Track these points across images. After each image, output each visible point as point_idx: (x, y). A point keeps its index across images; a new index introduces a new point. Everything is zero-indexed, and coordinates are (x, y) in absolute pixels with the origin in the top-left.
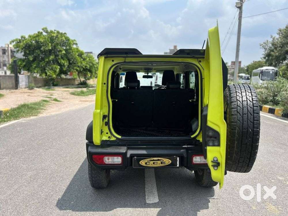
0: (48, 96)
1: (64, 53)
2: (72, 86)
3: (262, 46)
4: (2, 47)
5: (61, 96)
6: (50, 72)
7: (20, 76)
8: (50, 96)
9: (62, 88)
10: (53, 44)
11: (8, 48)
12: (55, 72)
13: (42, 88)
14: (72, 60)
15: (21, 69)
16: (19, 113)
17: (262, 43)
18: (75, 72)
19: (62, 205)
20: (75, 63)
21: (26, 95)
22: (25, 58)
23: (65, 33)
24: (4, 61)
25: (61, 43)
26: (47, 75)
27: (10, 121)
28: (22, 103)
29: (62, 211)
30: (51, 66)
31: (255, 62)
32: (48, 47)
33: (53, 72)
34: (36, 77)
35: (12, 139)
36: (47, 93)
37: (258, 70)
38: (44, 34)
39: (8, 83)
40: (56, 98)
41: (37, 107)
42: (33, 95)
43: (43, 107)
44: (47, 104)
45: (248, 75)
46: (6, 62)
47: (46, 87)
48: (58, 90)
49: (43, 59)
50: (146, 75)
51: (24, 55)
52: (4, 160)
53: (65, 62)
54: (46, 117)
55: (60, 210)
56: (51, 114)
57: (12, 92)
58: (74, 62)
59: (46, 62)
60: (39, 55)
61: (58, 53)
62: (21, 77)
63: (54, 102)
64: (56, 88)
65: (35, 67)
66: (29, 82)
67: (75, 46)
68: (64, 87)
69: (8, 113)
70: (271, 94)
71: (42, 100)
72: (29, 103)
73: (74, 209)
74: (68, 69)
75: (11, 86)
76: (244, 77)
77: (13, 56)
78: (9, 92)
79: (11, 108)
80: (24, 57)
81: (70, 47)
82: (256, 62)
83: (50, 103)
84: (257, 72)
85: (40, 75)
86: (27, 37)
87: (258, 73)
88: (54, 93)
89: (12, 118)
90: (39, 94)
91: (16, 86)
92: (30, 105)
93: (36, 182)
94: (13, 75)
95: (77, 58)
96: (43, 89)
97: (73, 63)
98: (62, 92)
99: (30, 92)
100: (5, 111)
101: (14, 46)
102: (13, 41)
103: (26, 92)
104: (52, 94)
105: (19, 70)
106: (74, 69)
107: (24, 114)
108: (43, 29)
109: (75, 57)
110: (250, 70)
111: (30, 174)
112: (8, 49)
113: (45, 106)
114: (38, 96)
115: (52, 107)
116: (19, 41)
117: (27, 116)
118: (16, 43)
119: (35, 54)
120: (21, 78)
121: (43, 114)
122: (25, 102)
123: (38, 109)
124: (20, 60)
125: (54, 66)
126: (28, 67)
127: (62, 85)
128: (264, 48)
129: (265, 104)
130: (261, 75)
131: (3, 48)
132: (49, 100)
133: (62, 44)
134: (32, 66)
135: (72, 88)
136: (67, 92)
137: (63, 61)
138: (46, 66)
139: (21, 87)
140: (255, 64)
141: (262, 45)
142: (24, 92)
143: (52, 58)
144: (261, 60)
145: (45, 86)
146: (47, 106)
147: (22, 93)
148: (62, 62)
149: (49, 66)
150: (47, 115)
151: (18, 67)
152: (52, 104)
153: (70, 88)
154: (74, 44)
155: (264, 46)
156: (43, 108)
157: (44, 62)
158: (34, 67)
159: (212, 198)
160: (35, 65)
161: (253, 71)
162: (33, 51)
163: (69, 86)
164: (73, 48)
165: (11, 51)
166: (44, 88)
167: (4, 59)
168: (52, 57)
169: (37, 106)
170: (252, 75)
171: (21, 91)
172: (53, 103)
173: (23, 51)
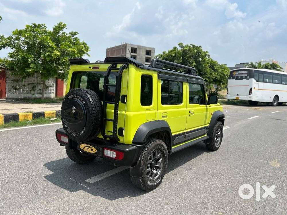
23: (200, 47)
38: (179, 48)
86: (167, 52)
108: (179, 45)
116: (160, 56)
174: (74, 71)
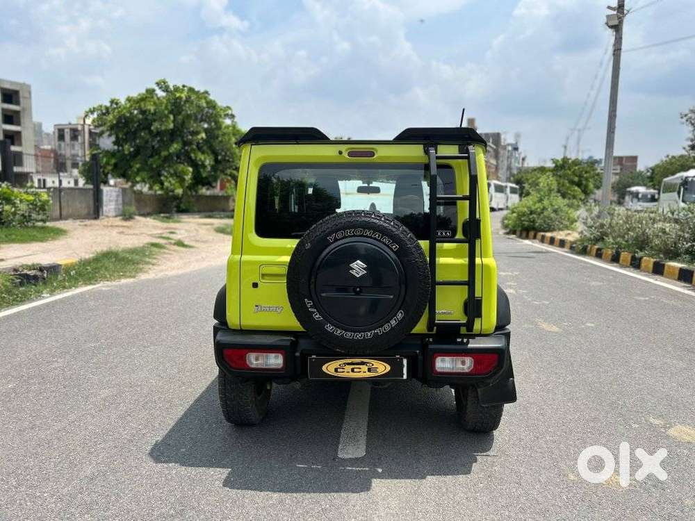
0: (164, 235)
1: (202, 138)
2: (222, 213)
3: (685, 119)
4: (70, 124)
5: (194, 236)
6: (170, 182)
7: (105, 189)
8: (168, 235)
9: (197, 216)
10: (180, 117)
11: (83, 125)
12: (182, 180)
13: (152, 217)
14: (223, 153)
15: (108, 173)
16: (97, 271)
17: (687, 112)
18: (228, 181)
19: (160, 453)
20: (228, 161)
21: (114, 232)
22: (118, 149)
23: (206, 92)
24: (74, 156)
25: (197, 114)
26: (165, 187)
27: (76, 287)
28: (105, 249)
29: (159, 465)
30: (172, 167)
31: (670, 157)
32: (166, 124)
33: (176, 182)
34: (141, 192)
35: (76, 325)
36: (162, 228)
37: (677, 178)
39: (78, 204)
40: (182, 239)
41: (136, 259)
42: (131, 232)
43: (149, 258)
44: (159, 252)
45: (652, 191)
46: (78, 159)
47: (162, 215)
48: (190, 222)
49: (155, 152)
50: (366, 185)
51: (115, 143)
52: (56, 365)
53: (205, 159)
54: (155, 280)
55: (156, 463)
56: (167, 273)
57: (86, 225)
58: (227, 158)
59: (162, 159)
60: (147, 142)
61: (190, 137)
62: (107, 192)
63: (176, 248)
64: (185, 218)
65: (139, 170)
66: (124, 203)
67: (228, 122)
68: (203, 214)
69: (72, 271)
70: (687, 235)
71: (148, 244)
72: (120, 250)
73: (185, 461)
74: (213, 173)
75: (85, 212)
76: (643, 196)
77: (93, 145)
78: (80, 225)
79: (81, 260)
80: (116, 147)
81: (217, 122)
82: (673, 157)
83: (167, 251)
84: (675, 181)
85: (151, 188)
86: (123, 101)
87: (676, 184)
88: (179, 229)
89: (80, 280)
90: (145, 230)
91: (96, 212)
92: (121, 254)
93: (116, 409)
94: (91, 186)
95: (233, 148)
96: (154, 219)
97: (225, 160)
98: (197, 227)
99: (124, 226)
100: (65, 265)
101: (94, 121)
102: (92, 112)
103: (117, 226)
104: (173, 231)
105: (103, 176)
106: (226, 174)
107: (106, 273)
108: (158, 84)
109: (229, 146)
110: (657, 177)
111: (105, 393)
112: (84, 130)
113: (155, 256)
114: (142, 234)
115: (169, 260)
116: (104, 111)
117: (113, 278)
118: (98, 115)
119: (138, 141)
120: (107, 195)
121: (149, 275)
122: (110, 248)
123: (138, 264)
124: (107, 153)
125: (181, 167)
126: (122, 169)
127: (199, 212)
128: (691, 122)
129: (671, 259)
130: (682, 189)
131: (70, 126)
132: (166, 244)
133: (199, 116)
134: (131, 167)
135: (221, 218)
136: (208, 226)
137: (201, 157)
138: (161, 166)
139: (106, 214)
140: (671, 164)
141: (686, 115)
142: (111, 226)
143: (176, 149)
144: (684, 153)
145: (160, 213)
146: (159, 257)
147: (107, 226)
148: (198, 159)
149: (169, 166)
150: (156, 277)
151: (101, 170)
152: (170, 252)
153: (217, 218)
154: (227, 115)
155: (690, 118)
156: (150, 260)
157: (159, 158)
158: (135, 170)
159: (485, 454)
160: (138, 166)
161: (665, 180)
162: (135, 133)
163: (214, 213)
164: (223, 126)
165: (91, 133)
166: (156, 217)
167: (73, 152)
168: (175, 147)
169: (137, 257)
170: (662, 189)
171: (106, 223)
172: (174, 251)
173: (113, 132)
174: (262, 162)
